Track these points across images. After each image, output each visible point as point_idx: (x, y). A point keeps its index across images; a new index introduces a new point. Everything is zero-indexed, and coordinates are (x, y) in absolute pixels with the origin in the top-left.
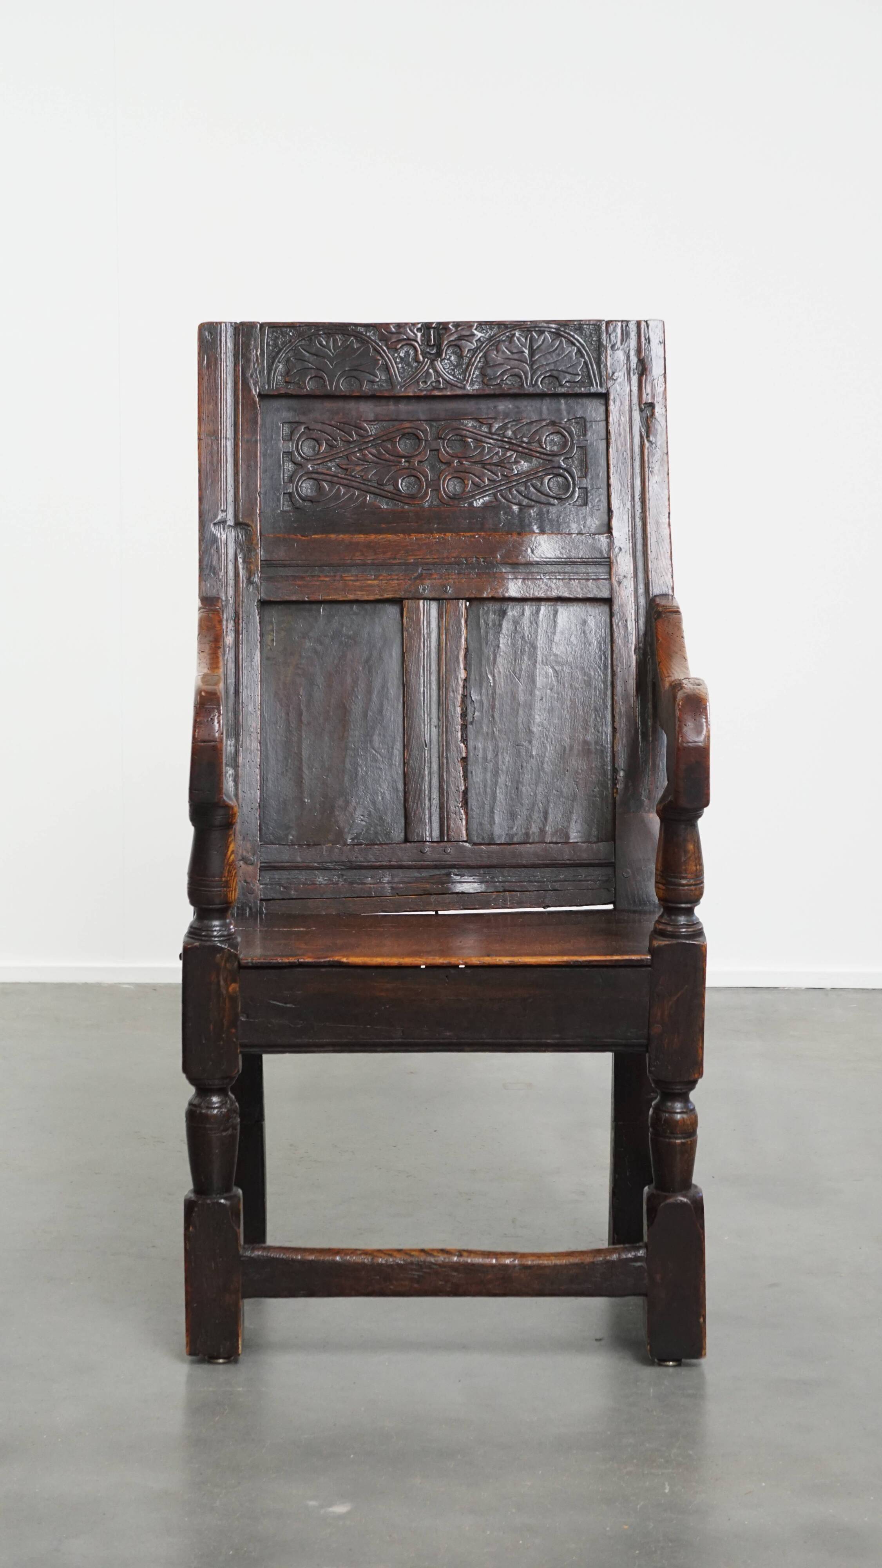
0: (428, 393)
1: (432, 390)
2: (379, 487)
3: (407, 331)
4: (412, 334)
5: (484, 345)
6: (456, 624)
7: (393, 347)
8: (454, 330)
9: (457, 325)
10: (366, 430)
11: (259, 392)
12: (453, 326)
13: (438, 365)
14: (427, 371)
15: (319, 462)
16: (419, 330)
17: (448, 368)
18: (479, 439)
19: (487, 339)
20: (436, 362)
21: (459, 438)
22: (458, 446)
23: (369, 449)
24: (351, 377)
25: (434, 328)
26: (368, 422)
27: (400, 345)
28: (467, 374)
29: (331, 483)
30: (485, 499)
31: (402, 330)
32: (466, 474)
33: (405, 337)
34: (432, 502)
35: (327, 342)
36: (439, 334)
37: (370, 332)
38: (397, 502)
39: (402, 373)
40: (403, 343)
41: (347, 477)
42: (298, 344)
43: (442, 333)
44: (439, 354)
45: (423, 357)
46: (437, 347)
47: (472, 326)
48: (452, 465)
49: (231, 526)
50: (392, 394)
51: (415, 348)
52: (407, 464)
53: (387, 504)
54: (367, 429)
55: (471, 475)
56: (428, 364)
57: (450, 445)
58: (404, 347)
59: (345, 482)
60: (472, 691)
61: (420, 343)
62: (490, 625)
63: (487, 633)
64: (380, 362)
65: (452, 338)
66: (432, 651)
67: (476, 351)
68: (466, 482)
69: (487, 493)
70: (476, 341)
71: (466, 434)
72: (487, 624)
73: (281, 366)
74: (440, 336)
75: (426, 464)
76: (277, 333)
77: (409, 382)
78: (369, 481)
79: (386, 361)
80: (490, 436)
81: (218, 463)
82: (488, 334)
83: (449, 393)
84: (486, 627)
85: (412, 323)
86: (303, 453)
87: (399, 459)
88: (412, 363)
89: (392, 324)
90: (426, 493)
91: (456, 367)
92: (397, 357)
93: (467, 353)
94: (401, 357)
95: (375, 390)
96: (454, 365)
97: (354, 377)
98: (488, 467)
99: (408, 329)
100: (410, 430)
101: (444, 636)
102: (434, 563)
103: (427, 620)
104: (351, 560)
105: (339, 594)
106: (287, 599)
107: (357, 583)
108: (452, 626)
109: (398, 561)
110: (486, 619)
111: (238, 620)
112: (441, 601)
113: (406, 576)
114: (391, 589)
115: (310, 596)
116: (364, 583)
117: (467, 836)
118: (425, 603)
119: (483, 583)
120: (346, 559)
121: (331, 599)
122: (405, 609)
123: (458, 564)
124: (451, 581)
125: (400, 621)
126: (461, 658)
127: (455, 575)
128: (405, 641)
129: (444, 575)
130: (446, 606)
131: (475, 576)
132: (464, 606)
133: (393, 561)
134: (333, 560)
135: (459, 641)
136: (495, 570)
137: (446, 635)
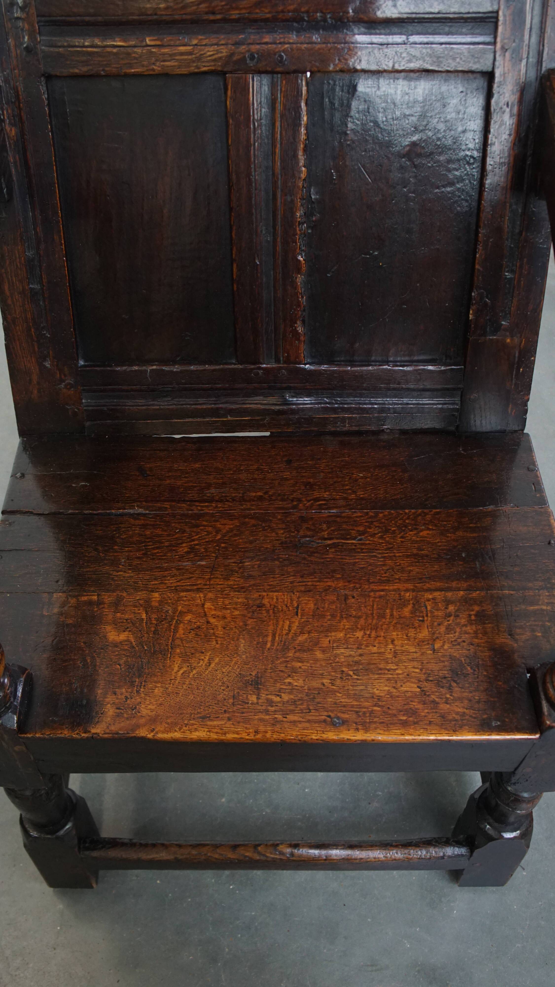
6: (294, 108)
60: (312, 190)
62: (337, 103)
66: (263, 142)
72: (332, 104)
84: (331, 108)
101: (278, 124)
102: (266, 20)
103: (257, 101)
104: (156, 14)
105: (143, 66)
106: (76, 73)
107: (166, 50)
108: (289, 110)
109: (219, 17)
110: (331, 97)
111: (19, 103)
112: (275, 76)
113: (229, 39)
114: (210, 58)
115: (106, 69)
116: (175, 50)
117: (304, 357)
118: (255, 79)
119: (329, 50)
120: (149, 13)
121: (135, 72)
122: (229, 87)
123: (297, 22)
124: (288, 47)
125: (223, 99)
126: (300, 153)
127: (293, 37)
128: (230, 131)
129: (278, 37)
130: (282, 82)
131: (319, 40)
132: (304, 83)
133: (212, 17)
134: (132, 14)
135: (298, 130)
136: (345, 31)
137: (281, 121)
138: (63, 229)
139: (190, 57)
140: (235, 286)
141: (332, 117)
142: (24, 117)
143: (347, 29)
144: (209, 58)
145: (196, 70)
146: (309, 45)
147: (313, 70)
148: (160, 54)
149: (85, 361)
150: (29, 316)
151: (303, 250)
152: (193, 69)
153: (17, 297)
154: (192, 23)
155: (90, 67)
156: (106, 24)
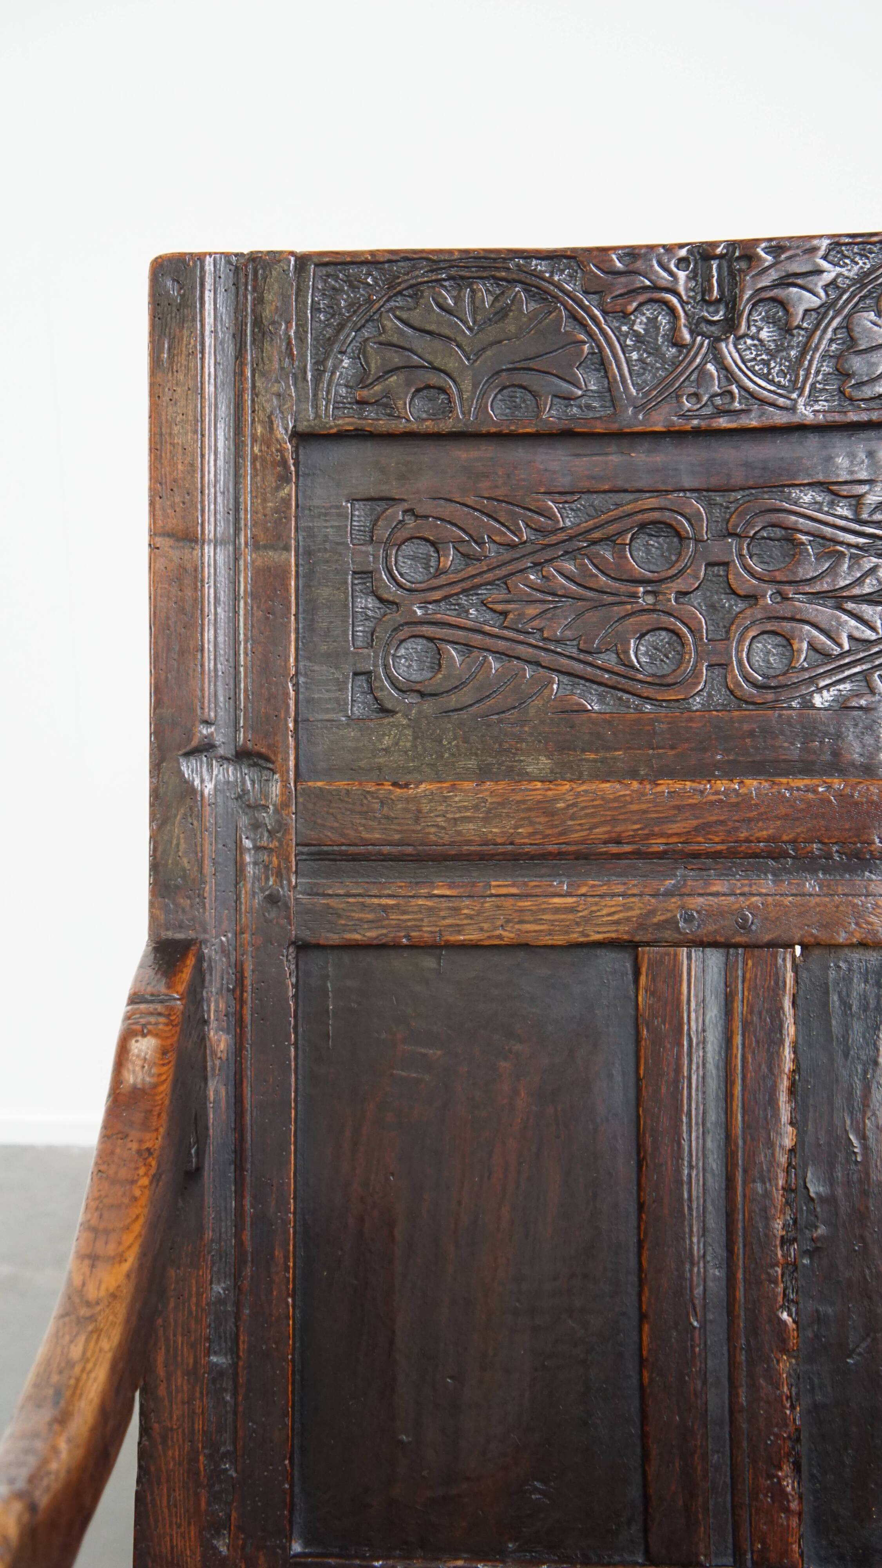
0: (704, 424)
1: (712, 417)
2: (581, 656)
3: (652, 266)
4: (665, 274)
5: (845, 297)
6: (769, 1011)
7: (618, 308)
8: (769, 259)
9: (777, 247)
10: (550, 517)
11: (294, 427)
12: (769, 251)
13: (728, 349)
14: (701, 368)
15: (437, 595)
16: (682, 262)
17: (754, 359)
18: (829, 536)
19: (854, 281)
20: (723, 345)
21: (779, 533)
22: (776, 553)
23: (559, 563)
24: (514, 386)
25: (721, 257)
26: (557, 497)
27: (635, 304)
28: (802, 373)
29: (467, 647)
30: (841, 687)
31: (639, 265)
32: (794, 624)
33: (648, 283)
34: (710, 696)
35: (458, 299)
36: (732, 274)
37: (562, 272)
38: (625, 696)
39: (639, 375)
40: (642, 298)
41: (506, 633)
42: (388, 306)
43: (740, 271)
44: (730, 325)
45: (691, 332)
46: (727, 306)
47: (814, 249)
48: (761, 602)
49: (227, 759)
50: (615, 427)
51: (672, 311)
52: (650, 599)
53: (601, 699)
54: (555, 515)
55: (807, 627)
56: (704, 350)
57: (755, 551)
58: (644, 309)
59: (501, 645)
60: (809, 1175)
61: (685, 298)
62: (854, 1008)
63: (847, 1028)
64: (586, 347)
65: (765, 282)
66: (708, 1074)
67: (826, 314)
68: (795, 647)
69: (847, 673)
70: (826, 287)
71: (796, 522)
72: (846, 1005)
73: (346, 363)
74: (734, 278)
75: (696, 599)
76: (336, 278)
77: (656, 397)
78: (558, 641)
79: (599, 346)
80: (857, 527)
81: (194, 606)
82: (856, 268)
83: (754, 423)
84: (845, 1014)
85: (664, 246)
86: (401, 575)
87: (631, 588)
88: (664, 349)
89: (614, 249)
90: (696, 673)
91: (772, 355)
92: (626, 335)
93: (803, 320)
94: (636, 334)
95: (573, 418)
96: (768, 352)
97: (521, 386)
98: (850, 606)
99: (655, 263)
100: (656, 515)
101: (738, 1040)
102: (716, 855)
103: (696, 996)
104: (512, 843)
105: (482, 930)
106: (357, 940)
107: (526, 903)
108: (760, 1013)
109: (627, 848)
110: (844, 993)
111: (242, 992)
112: (732, 951)
113: (645, 887)
114: (609, 918)
115: (413, 934)
116: (544, 903)
117: (801, 1555)
118: (693, 955)
119: (837, 907)
120: (499, 840)
121: (464, 940)
122: (644, 970)
123: (773, 859)
124: (757, 901)
125: (632, 994)
126: (783, 1096)
127: (767, 884)
128: (643, 1051)
129: (739, 884)
130: (745, 963)
131: (817, 889)
132: (789, 965)
133: (614, 849)
134: (469, 842)
135: (778, 1053)
136: (867, 874)
137: (743, 1035)
138: (294, 1238)
139: (571, 916)
140: (646, 1374)
141: (847, 1031)
142: (248, 1018)
143: (870, 872)
144: (605, 919)
145: (581, 939)
146: (799, 898)
147: (806, 940)
148: (516, 911)
149: (306, 1544)
150: (198, 1426)
151: (793, 1301)
152: (575, 937)
153: (179, 1381)
154: (577, 859)
155: (384, 931)
156: (420, 859)
